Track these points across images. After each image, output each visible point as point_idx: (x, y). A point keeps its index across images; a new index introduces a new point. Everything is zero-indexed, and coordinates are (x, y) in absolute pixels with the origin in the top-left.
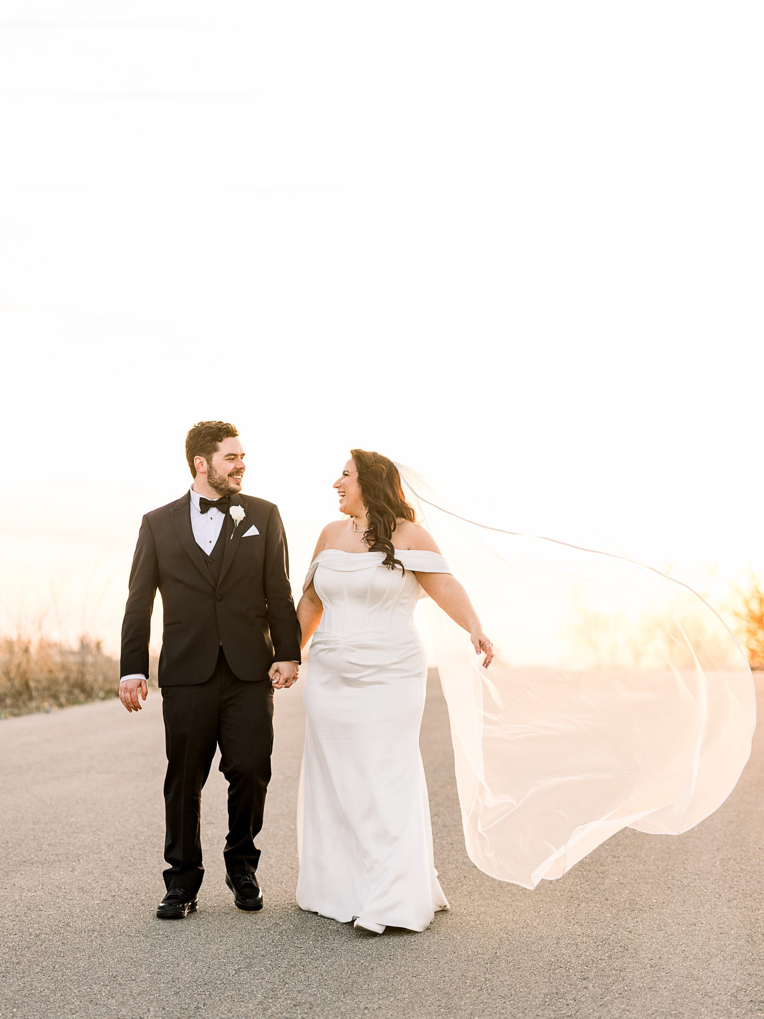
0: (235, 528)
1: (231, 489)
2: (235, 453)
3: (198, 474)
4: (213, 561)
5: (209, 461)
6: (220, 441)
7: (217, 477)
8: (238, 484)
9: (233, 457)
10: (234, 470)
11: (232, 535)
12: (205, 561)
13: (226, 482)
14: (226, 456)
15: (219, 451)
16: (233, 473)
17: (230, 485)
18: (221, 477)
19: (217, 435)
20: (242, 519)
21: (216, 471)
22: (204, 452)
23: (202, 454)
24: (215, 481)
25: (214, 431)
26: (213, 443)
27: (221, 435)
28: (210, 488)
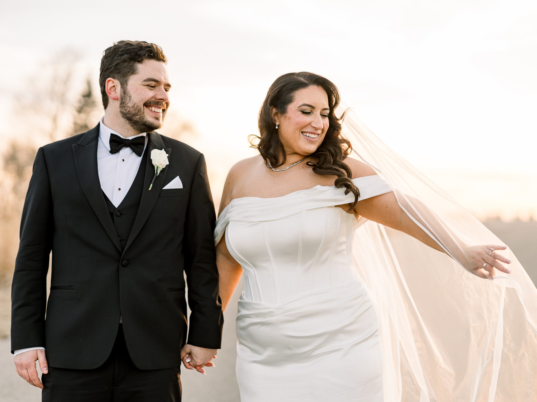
0: (155, 177)
1: (147, 123)
2: (156, 78)
3: (111, 101)
4: (121, 214)
5: (124, 84)
6: (140, 62)
7: (130, 105)
8: (157, 119)
9: (153, 83)
10: (152, 100)
11: (151, 185)
12: (110, 213)
13: (141, 112)
14: (145, 81)
15: (137, 73)
16: (150, 103)
17: (146, 117)
18: (136, 105)
19: (136, 54)
20: (164, 167)
21: (130, 97)
22: (119, 73)
23: (116, 76)
24: (127, 111)
25: (133, 49)
26: (132, 64)
27: (140, 55)
28: (123, 120)
